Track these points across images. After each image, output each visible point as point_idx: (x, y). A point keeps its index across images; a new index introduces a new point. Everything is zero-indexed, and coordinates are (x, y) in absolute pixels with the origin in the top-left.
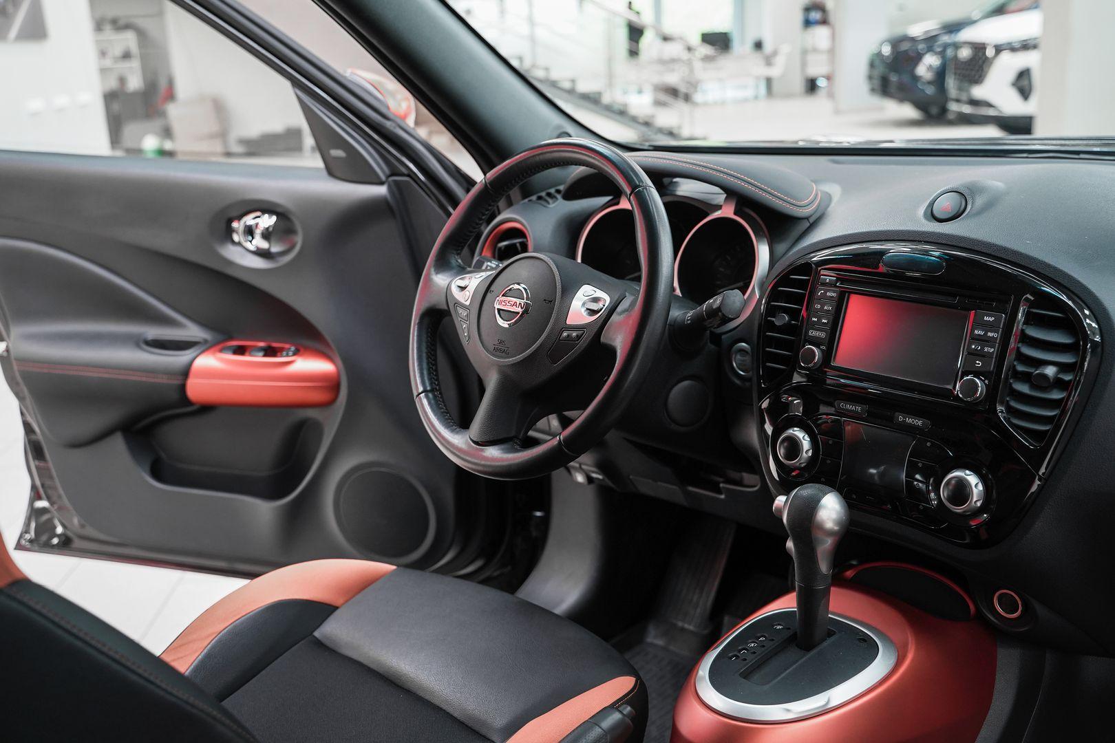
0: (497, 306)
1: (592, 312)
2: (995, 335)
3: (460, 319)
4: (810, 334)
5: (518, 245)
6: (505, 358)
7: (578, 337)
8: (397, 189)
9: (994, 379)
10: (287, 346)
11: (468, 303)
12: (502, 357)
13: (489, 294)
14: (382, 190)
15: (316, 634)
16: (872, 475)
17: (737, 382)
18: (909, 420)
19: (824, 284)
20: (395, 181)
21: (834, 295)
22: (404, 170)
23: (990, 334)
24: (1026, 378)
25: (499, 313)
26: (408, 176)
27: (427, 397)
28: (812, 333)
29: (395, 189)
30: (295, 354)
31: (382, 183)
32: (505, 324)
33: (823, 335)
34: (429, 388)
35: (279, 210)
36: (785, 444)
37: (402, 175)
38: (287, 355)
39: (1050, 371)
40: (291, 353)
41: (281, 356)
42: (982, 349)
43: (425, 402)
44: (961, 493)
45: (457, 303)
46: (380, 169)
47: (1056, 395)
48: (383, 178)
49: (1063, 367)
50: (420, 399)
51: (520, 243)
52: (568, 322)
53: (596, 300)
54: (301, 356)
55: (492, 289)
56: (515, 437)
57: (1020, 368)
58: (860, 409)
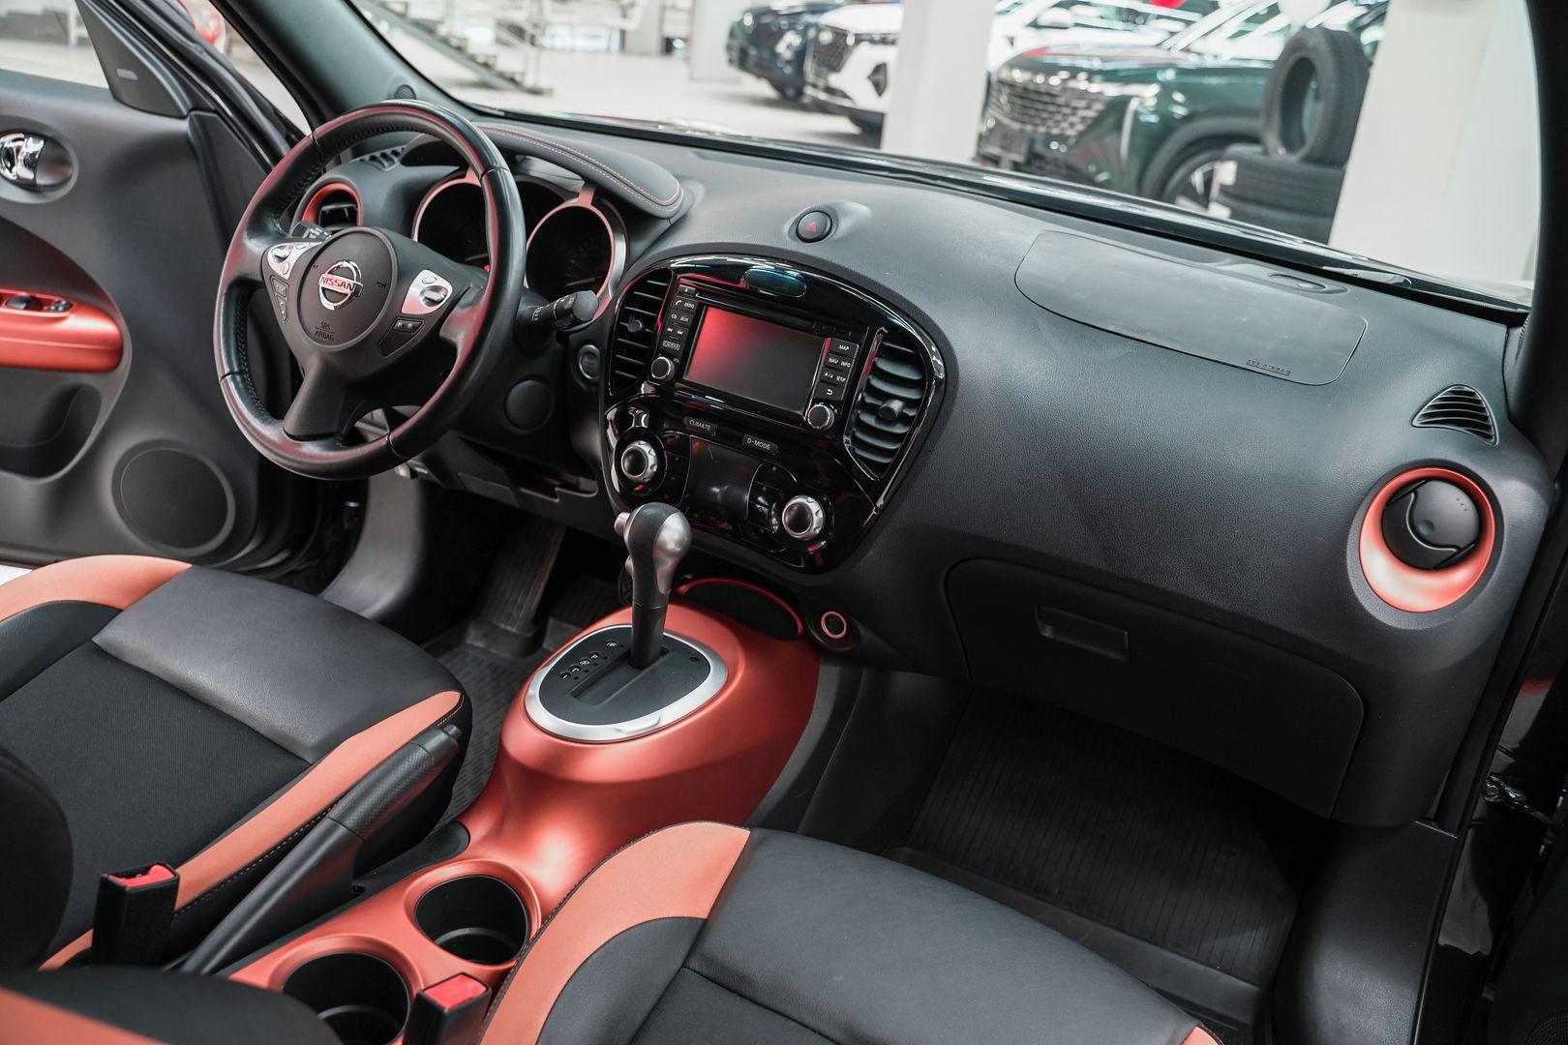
0: (322, 285)
1: (431, 302)
2: (848, 365)
3: (276, 293)
4: (664, 344)
5: (346, 210)
6: (329, 344)
7: (415, 328)
8: (202, 126)
9: (844, 407)
10: (57, 299)
11: (287, 277)
12: (325, 343)
13: (312, 270)
14: (183, 126)
15: (96, 640)
16: (715, 494)
17: (582, 385)
18: (758, 443)
19: (682, 293)
20: (197, 116)
21: (692, 306)
22: (212, 107)
23: (843, 364)
24: (872, 410)
25: (324, 293)
26: (216, 112)
27: (234, 379)
28: (667, 344)
29: (197, 124)
30: (65, 310)
31: (183, 118)
32: (330, 306)
33: (677, 347)
34: (236, 370)
35: (48, 134)
36: (630, 457)
37: (208, 110)
38: (57, 310)
39: (896, 405)
40: (60, 309)
41: (49, 310)
42: (835, 377)
43: (232, 385)
44: (801, 519)
45: (274, 276)
46: (180, 99)
47: (899, 429)
48: (185, 112)
49: (909, 403)
50: (226, 381)
51: (349, 209)
52: (403, 311)
53: (436, 289)
54: (73, 312)
55: (316, 263)
56: (338, 432)
57: (869, 400)
58: (708, 427)
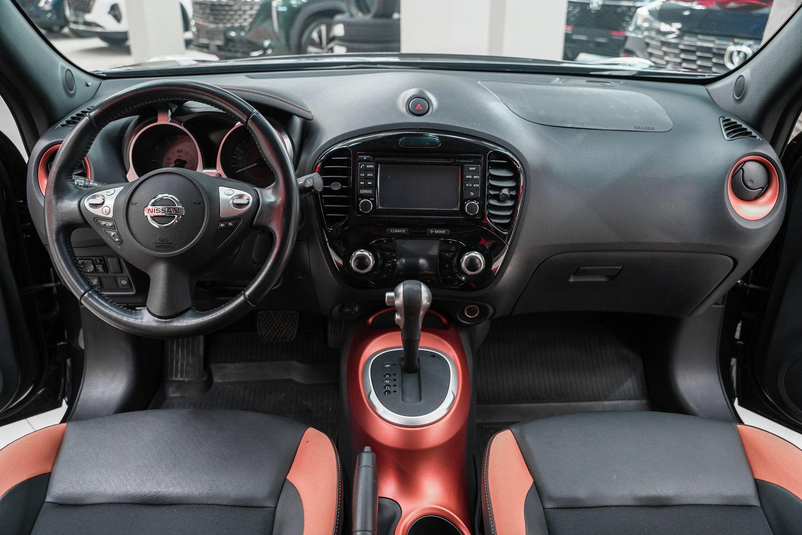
0: (148, 214)
1: (240, 206)
2: (478, 177)
3: (103, 229)
4: (361, 192)
6: (170, 251)
7: (235, 225)
9: (482, 199)
11: (111, 215)
12: (166, 251)
13: (132, 208)
18: (437, 232)
19: (363, 161)
21: (372, 166)
23: (475, 177)
24: (496, 197)
25: (154, 220)
27: (90, 295)
28: (363, 191)
33: (370, 192)
36: (357, 261)
39: (505, 191)
42: (472, 185)
43: (91, 300)
44: (472, 264)
45: (97, 218)
47: (510, 203)
49: (511, 189)
50: (85, 299)
52: (222, 216)
53: (241, 196)
57: (492, 192)
58: (404, 231)
